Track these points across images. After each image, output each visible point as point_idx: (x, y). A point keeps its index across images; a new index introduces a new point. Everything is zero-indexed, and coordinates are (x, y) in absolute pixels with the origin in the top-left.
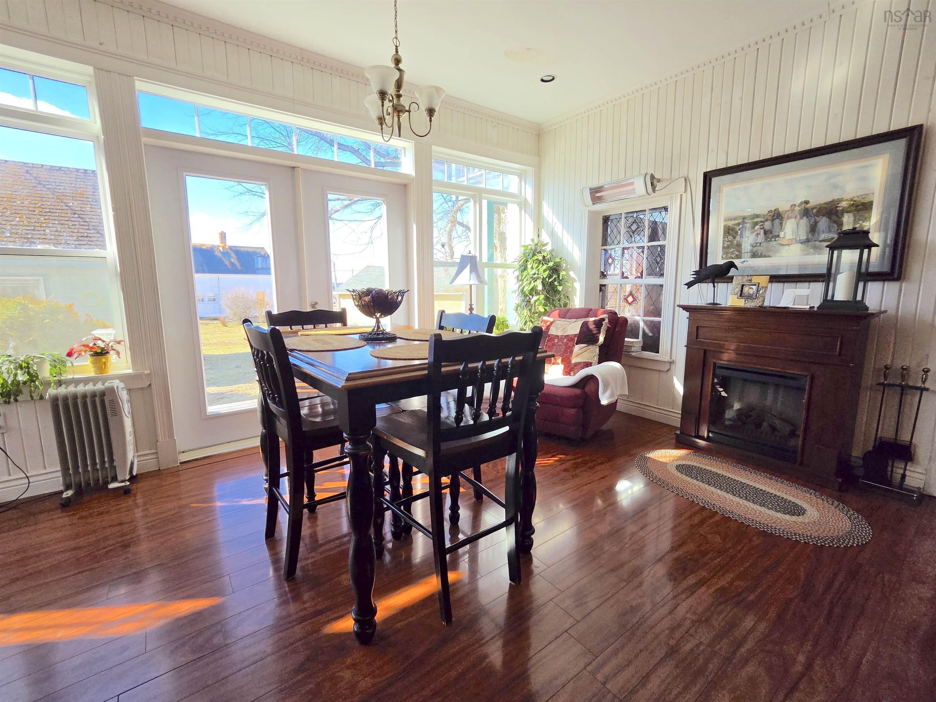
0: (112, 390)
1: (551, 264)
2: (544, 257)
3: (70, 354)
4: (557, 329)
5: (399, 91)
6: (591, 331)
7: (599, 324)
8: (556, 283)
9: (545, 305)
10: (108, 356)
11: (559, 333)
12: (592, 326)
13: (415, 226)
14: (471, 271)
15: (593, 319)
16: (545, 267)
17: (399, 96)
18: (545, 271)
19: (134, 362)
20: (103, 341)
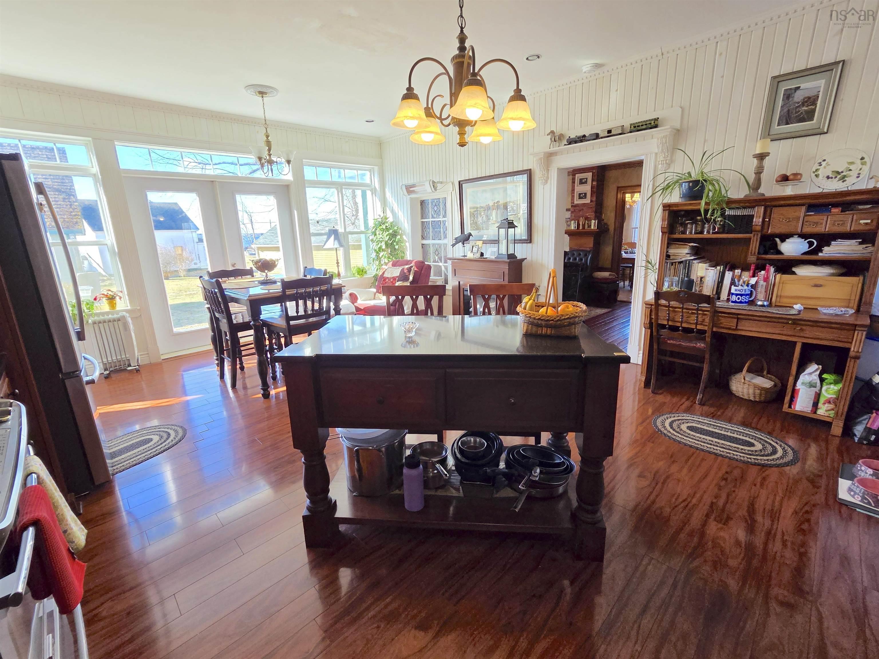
0: (124, 317)
1: (391, 231)
2: (386, 226)
3: (95, 299)
4: (388, 273)
5: (269, 152)
6: (405, 273)
7: (409, 270)
8: (395, 244)
9: (389, 258)
10: (115, 299)
11: (389, 276)
12: (405, 271)
13: (296, 212)
14: (335, 239)
15: (407, 267)
16: (387, 233)
17: (270, 155)
18: (387, 236)
19: (131, 303)
20: (112, 292)
